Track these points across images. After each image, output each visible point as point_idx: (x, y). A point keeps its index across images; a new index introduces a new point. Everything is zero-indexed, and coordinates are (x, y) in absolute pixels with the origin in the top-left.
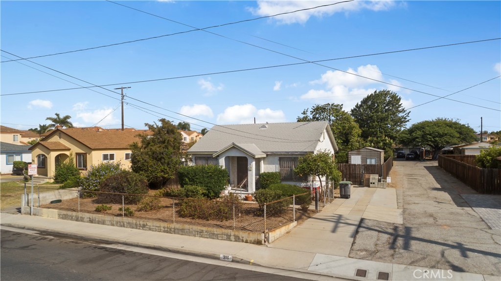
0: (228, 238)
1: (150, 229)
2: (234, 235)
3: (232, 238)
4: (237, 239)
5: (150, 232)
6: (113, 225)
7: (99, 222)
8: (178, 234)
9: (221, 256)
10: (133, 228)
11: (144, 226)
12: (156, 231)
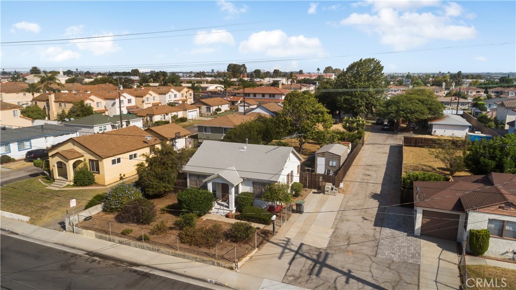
0: (213, 264)
1: (162, 253)
2: (217, 263)
3: (216, 264)
4: (219, 265)
5: (163, 254)
6: (136, 247)
7: (126, 244)
8: (181, 257)
9: (209, 280)
10: (150, 250)
11: (158, 250)
12: (166, 254)
